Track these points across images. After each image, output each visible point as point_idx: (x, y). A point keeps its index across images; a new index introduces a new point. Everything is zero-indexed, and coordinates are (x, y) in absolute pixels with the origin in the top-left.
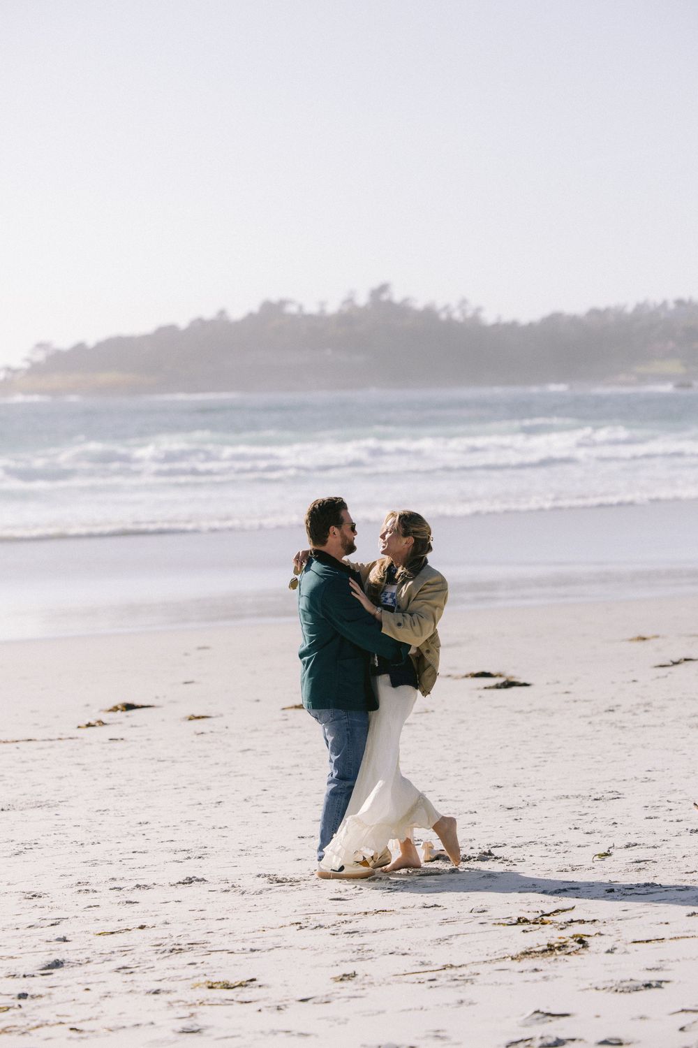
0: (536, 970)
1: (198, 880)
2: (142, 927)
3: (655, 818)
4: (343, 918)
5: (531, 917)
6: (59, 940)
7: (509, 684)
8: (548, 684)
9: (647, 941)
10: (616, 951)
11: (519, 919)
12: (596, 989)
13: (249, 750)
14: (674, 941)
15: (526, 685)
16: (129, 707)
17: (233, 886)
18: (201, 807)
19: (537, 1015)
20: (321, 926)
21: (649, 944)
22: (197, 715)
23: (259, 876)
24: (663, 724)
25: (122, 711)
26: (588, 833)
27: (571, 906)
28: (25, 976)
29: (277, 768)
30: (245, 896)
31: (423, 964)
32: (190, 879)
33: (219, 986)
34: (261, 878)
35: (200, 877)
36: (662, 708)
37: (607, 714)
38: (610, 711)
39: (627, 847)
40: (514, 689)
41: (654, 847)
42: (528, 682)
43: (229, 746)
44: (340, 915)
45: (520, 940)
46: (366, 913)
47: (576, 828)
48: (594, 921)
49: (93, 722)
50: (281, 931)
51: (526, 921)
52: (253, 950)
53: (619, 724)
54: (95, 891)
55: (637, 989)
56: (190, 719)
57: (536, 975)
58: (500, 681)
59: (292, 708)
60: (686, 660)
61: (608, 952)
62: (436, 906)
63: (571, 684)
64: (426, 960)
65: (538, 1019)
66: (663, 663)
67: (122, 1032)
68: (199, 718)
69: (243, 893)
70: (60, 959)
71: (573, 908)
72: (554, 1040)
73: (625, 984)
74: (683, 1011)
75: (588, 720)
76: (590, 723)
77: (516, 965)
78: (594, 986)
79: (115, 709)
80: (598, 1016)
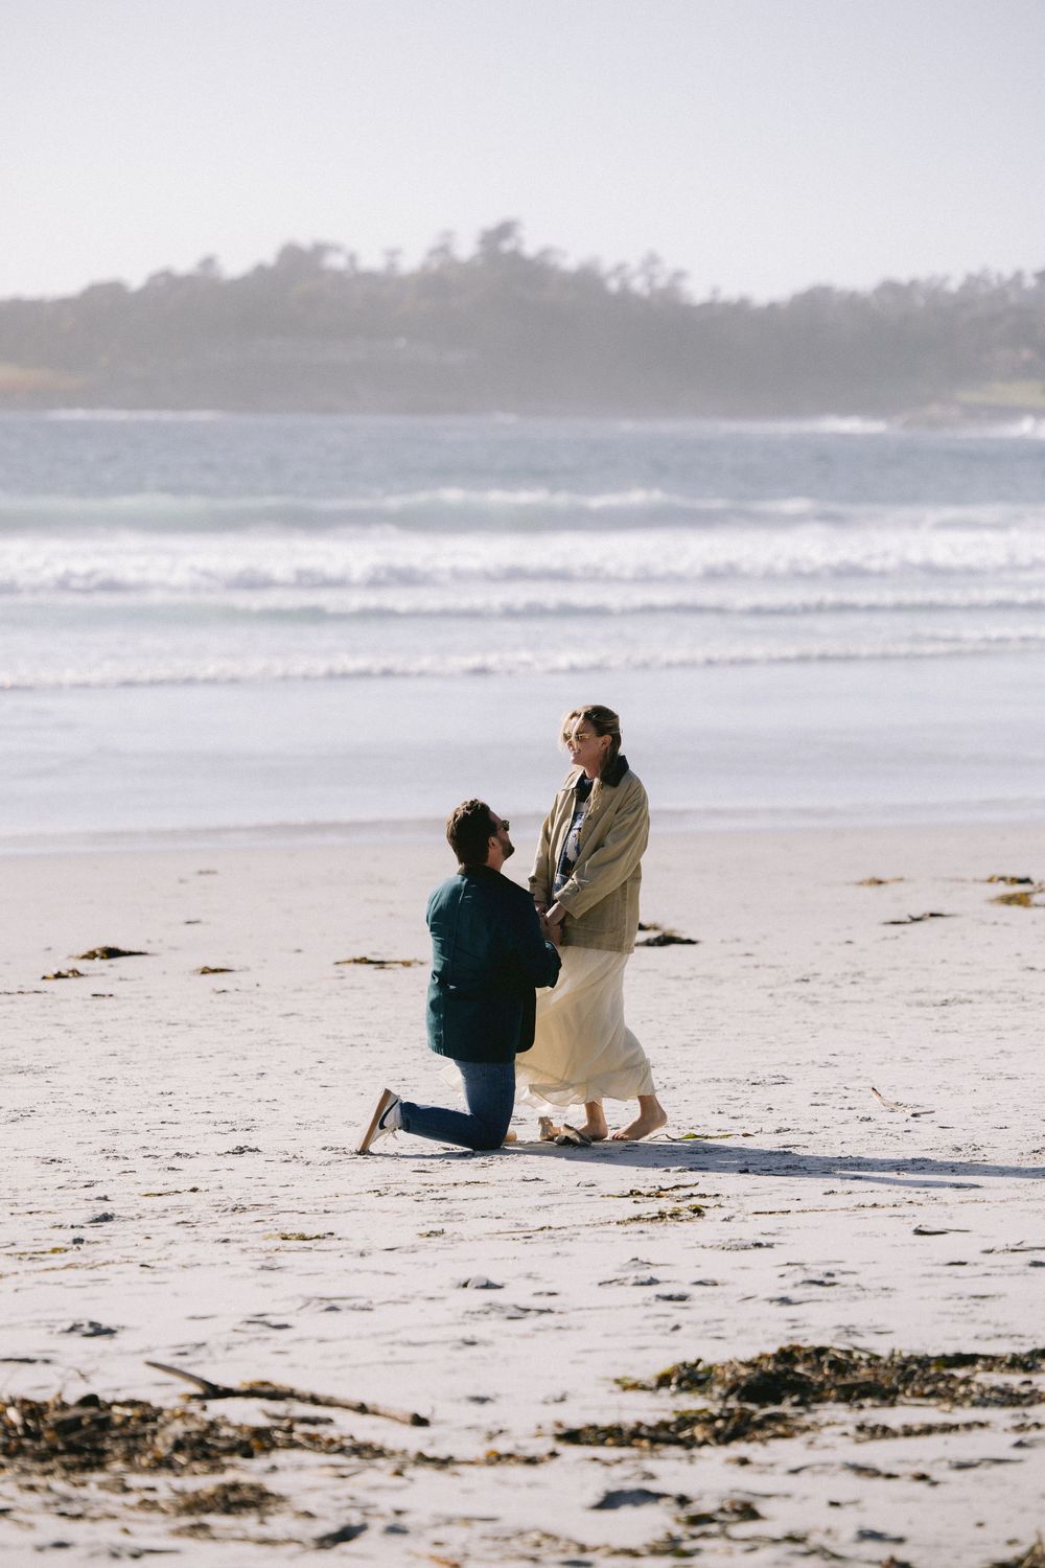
0: (642, 1232)
1: (251, 1150)
2: (194, 1190)
3: (823, 1105)
4: (428, 1188)
5: (645, 1191)
6: (99, 1198)
7: (666, 940)
8: (722, 941)
9: (770, 1213)
10: (733, 1220)
11: (632, 1192)
12: (703, 1247)
13: (292, 1014)
14: (801, 1214)
15: (690, 942)
16: (112, 953)
17: (295, 1157)
18: (239, 1078)
19: (635, 1262)
20: (403, 1194)
21: (772, 1215)
22: (213, 967)
23: (324, 1149)
24: (872, 1000)
25: (102, 958)
26: (734, 1118)
27: (694, 1182)
28: (72, 1227)
29: (335, 1037)
30: (310, 1166)
31: (518, 1225)
32: (242, 1148)
33: (294, 1237)
34: (326, 1152)
35: (253, 1147)
36: (877, 980)
37: (798, 984)
38: (803, 980)
39: (778, 1131)
40: (674, 948)
41: (810, 1133)
42: (693, 938)
43: (264, 1008)
44: (426, 1185)
45: (629, 1208)
46: (455, 1184)
47: (720, 1113)
48: (717, 1195)
49: (64, 972)
50: (356, 1198)
51: (639, 1194)
52: (326, 1212)
53: (811, 998)
54: (127, 1159)
55: (745, 1248)
56: (203, 973)
57: (642, 1236)
58: (653, 935)
59: (349, 962)
60: (932, 915)
61: (725, 1220)
62: (537, 1179)
63: (757, 943)
64: (523, 1222)
65: (635, 1266)
66: (897, 919)
67: (196, 1269)
68: (215, 971)
69: (308, 1163)
70: (109, 1213)
71: (696, 1184)
72: (648, 1278)
73: (733, 1243)
74: (788, 1264)
75: (770, 991)
76: (771, 995)
77: (621, 1228)
78: (701, 1244)
79: (91, 955)
80: (698, 1266)
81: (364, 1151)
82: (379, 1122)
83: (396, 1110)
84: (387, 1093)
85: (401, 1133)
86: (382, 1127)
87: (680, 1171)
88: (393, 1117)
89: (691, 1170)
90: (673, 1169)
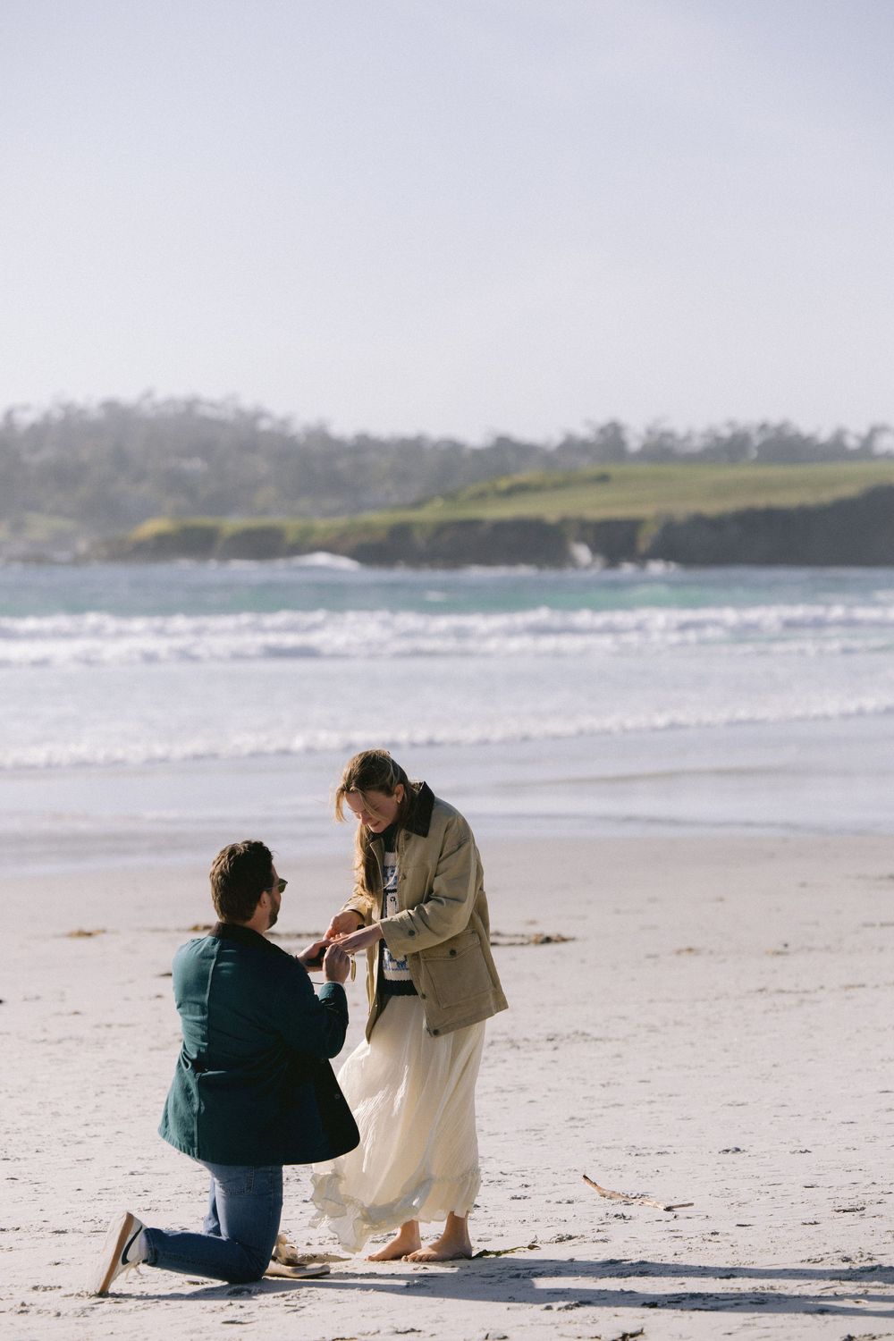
39: (561, 1240)
62: (413, 1330)
81: (103, 1293)
82: (122, 1256)
83: (141, 1239)
84: (130, 1218)
85: (144, 1268)
86: (125, 1261)
87: (567, 1308)
88: (138, 1248)
89: (577, 1305)
90: (556, 1305)
